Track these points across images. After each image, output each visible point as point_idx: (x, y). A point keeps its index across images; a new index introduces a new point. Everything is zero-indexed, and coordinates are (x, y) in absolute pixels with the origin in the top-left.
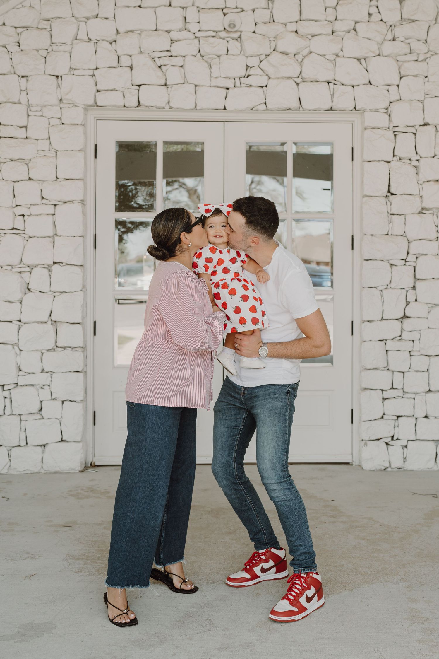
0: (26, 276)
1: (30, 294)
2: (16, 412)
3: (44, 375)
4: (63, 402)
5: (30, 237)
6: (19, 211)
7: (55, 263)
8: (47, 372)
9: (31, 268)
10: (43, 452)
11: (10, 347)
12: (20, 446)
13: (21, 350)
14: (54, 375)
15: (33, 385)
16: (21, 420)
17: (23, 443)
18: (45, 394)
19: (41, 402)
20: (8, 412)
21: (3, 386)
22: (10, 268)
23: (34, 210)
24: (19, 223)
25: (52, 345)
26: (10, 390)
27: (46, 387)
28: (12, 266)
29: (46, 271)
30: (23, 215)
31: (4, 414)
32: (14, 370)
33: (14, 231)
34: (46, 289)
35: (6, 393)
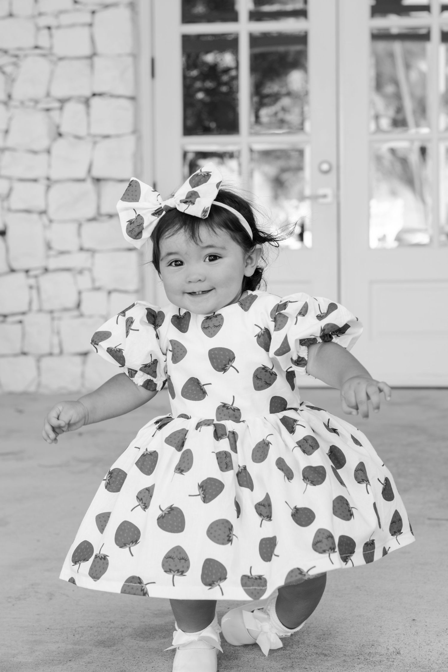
0: (55, 114)
1: (61, 142)
2: (47, 306)
3: (84, 255)
4: (110, 293)
5: (61, 59)
6: (43, 21)
7: (94, 95)
8: (88, 250)
9: (63, 101)
10: (84, 363)
11: (35, 217)
12: (51, 354)
13: (51, 221)
14: (97, 256)
15: (68, 270)
16: (53, 319)
17: (56, 351)
18: (84, 281)
19: (80, 293)
20: (35, 306)
21: (27, 271)
22: (32, 104)
23: (65, 19)
24: (44, 40)
25: (91, 212)
26: (36, 277)
27: (86, 273)
28: (36, 102)
29: (81, 107)
30: (49, 28)
31: (30, 310)
32: (41, 248)
33: (38, 51)
34: (82, 132)
35: (32, 281)
